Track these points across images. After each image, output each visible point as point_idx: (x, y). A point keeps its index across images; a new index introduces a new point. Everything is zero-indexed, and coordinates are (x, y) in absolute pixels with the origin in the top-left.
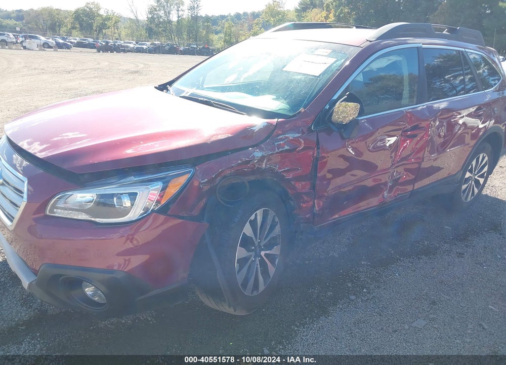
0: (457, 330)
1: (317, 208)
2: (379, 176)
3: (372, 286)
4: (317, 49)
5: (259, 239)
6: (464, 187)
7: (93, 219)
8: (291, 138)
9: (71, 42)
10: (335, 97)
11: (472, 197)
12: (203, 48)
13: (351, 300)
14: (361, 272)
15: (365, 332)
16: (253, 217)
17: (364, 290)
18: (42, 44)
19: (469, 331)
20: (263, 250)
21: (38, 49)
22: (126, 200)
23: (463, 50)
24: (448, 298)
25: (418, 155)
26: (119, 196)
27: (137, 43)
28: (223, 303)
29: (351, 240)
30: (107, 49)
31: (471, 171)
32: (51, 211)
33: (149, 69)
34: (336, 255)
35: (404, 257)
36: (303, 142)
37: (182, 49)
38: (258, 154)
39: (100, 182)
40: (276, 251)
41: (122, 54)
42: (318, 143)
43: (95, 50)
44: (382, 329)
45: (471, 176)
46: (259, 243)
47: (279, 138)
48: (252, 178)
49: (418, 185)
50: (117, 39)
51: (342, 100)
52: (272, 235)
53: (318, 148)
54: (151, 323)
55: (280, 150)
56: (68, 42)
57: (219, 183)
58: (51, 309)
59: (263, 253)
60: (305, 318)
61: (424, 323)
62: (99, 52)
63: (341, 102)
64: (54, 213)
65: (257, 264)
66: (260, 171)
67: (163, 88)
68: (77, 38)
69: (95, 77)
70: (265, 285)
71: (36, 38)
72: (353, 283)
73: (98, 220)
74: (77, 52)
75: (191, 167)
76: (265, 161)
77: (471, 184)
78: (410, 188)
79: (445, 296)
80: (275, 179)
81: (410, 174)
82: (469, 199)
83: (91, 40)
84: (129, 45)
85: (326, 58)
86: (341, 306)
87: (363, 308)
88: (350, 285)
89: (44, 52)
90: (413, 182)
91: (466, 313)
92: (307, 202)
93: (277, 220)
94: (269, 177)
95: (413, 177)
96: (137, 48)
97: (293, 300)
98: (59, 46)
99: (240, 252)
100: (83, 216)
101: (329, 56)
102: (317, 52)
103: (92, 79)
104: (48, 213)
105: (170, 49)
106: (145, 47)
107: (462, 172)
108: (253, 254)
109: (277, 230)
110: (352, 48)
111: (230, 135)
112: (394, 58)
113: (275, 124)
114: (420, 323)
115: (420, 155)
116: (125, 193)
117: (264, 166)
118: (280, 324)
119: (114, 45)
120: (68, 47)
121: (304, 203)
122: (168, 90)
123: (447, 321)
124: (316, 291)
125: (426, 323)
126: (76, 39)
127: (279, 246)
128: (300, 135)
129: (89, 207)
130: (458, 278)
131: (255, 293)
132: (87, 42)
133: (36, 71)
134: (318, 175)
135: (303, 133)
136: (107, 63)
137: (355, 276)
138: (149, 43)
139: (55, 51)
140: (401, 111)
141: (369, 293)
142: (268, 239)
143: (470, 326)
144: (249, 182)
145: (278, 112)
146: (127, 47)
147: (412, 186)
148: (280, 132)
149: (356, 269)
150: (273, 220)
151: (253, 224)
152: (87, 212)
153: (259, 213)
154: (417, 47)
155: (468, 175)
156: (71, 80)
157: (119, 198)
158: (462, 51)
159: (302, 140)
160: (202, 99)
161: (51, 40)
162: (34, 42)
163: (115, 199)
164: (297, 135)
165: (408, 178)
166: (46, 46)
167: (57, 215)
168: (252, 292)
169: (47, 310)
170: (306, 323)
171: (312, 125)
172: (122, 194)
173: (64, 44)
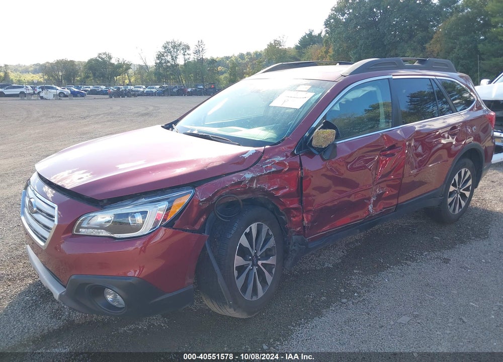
0: (439, 324)
1: (306, 222)
2: (363, 192)
3: (363, 290)
4: (298, 86)
5: (255, 250)
6: (450, 200)
7: (112, 235)
8: (277, 161)
9: (85, 91)
10: (314, 125)
11: (460, 210)
12: (210, 88)
13: (343, 303)
14: (353, 279)
15: (354, 328)
16: (247, 230)
17: (355, 295)
18: (58, 93)
19: (449, 325)
20: (259, 260)
21: (54, 98)
22: (138, 218)
23: (434, 77)
24: (432, 297)
25: (398, 172)
26: (132, 215)
27: (146, 87)
28: (225, 306)
29: (346, 253)
30: (119, 94)
31: (454, 185)
32: (78, 231)
33: (158, 111)
34: (331, 266)
35: (394, 265)
36: (288, 164)
37: (189, 90)
38: (248, 175)
39: (117, 205)
40: (272, 261)
41: (133, 98)
42: (301, 165)
43: (108, 96)
44: (370, 325)
45: (456, 189)
46: (255, 253)
47: (266, 162)
48: (245, 196)
49: (402, 199)
50: (128, 85)
51: (319, 127)
52: (267, 247)
53: (302, 169)
54: (164, 328)
55: (268, 171)
56: (82, 90)
57: (216, 201)
58: (77, 319)
59: (260, 263)
60: (301, 320)
61: (409, 319)
62: (111, 97)
63: (319, 130)
64: (80, 232)
65: (255, 272)
66: (251, 190)
67: (169, 127)
68: (91, 87)
69: (108, 121)
70: (264, 292)
71: (52, 88)
72: (345, 288)
73: (116, 236)
74: (91, 99)
75: (192, 189)
76: (255, 181)
77: (457, 197)
78: (394, 202)
79: (430, 296)
80: (267, 197)
81: (393, 190)
82: (457, 212)
83: (103, 87)
84: (139, 89)
85: (306, 93)
86: (333, 309)
87: (353, 309)
88: (342, 290)
89: (60, 101)
90: (397, 196)
91: (448, 309)
92: (296, 216)
93: (271, 233)
94: (260, 196)
95: (395, 192)
96: (147, 91)
97: (290, 305)
98: (74, 94)
99: (238, 261)
100: (104, 233)
101: (309, 91)
102: (299, 89)
103: (106, 123)
104: (75, 233)
105: (178, 91)
106: (154, 90)
107: (445, 186)
108: (251, 263)
109: (272, 242)
110: (329, 82)
111: (224, 162)
112: (368, 89)
113: (262, 151)
114: (404, 319)
115: (400, 171)
116: (138, 212)
117: (254, 185)
118: (278, 325)
119: (125, 90)
120: (82, 95)
121: (294, 217)
122: (173, 128)
123: (429, 317)
124: (311, 297)
125: (410, 319)
126: (89, 88)
127: (275, 257)
128: (285, 158)
129: (108, 225)
130: (443, 281)
131: (254, 298)
132: (100, 90)
133: (54, 119)
134: (304, 192)
135: (287, 156)
136: (119, 108)
137: (348, 283)
138: (158, 87)
139: (70, 99)
140: (378, 134)
141: (359, 297)
142: (264, 250)
143: (451, 320)
144: (243, 200)
145: (266, 141)
146: (138, 91)
147: (397, 200)
148: (267, 157)
149: (349, 277)
150: (268, 234)
151: (249, 236)
152: (107, 229)
153: (254, 226)
154: (388, 79)
155: (452, 189)
156: (86, 125)
157: (134, 217)
158: (433, 79)
159: (286, 163)
160: (202, 134)
161: (66, 90)
162: (50, 92)
163: (130, 218)
164: (282, 159)
165: (392, 193)
166: (62, 95)
167: (82, 233)
168: (252, 297)
169: (74, 320)
170: (301, 323)
171: (294, 150)
172: (135, 213)
173: (78, 92)
